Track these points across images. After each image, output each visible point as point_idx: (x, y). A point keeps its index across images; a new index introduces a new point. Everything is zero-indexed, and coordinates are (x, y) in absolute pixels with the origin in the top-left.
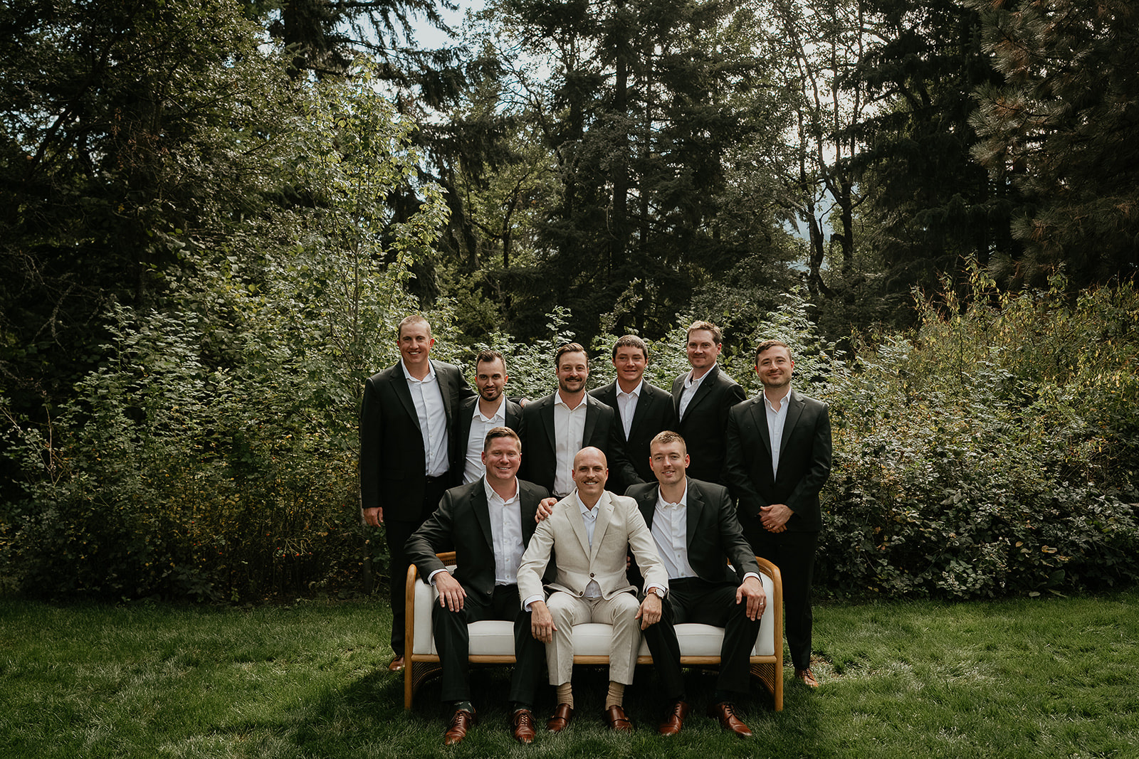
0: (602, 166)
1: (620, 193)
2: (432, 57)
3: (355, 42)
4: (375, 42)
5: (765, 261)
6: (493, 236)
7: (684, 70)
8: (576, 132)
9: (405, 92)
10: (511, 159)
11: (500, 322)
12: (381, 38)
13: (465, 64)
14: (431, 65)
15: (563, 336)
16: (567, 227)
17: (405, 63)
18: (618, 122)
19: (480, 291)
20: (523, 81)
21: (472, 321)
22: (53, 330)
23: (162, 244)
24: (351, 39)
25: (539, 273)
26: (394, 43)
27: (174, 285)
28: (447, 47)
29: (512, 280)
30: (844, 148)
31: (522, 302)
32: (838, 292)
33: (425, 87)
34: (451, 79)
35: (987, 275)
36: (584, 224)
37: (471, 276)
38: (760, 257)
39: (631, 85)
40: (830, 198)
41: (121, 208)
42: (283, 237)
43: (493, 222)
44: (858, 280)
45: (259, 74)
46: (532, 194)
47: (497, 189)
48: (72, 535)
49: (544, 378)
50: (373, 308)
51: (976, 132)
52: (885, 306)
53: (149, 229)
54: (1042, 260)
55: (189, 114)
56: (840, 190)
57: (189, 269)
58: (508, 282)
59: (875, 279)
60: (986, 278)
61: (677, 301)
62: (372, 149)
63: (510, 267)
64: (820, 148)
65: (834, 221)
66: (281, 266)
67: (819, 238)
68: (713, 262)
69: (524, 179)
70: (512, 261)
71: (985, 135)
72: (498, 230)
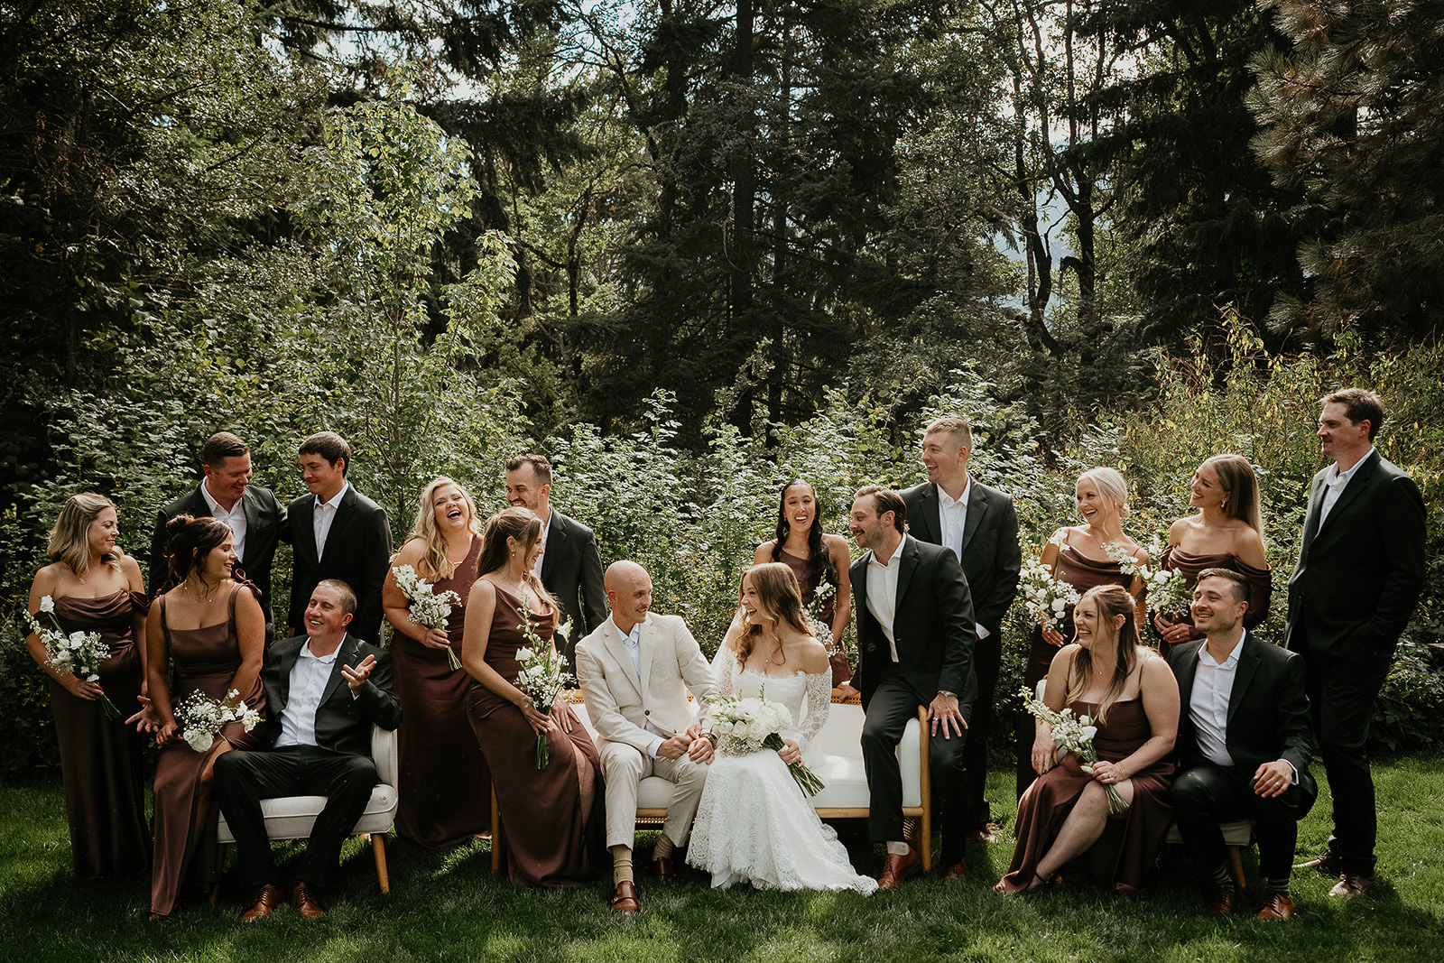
0: (715, 161)
1: (744, 197)
5: (961, 302)
6: (553, 264)
7: (839, 10)
8: (678, 106)
9: (419, 51)
10: (580, 152)
11: (564, 394)
13: (509, 8)
14: (458, 10)
15: (666, 428)
16: (665, 253)
17: (420, 8)
18: (739, 94)
19: (533, 347)
20: (596, 30)
23: (97, 298)
25: (625, 323)
27: (130, 359)
29: (583, 332)
30: (1082, 127)
31: (598, 365)
32: (1069, 346)
33: (450, 41)
34: (488, 30)
35: (1251, 333)
36: (690, 248)
37: (520, 325)
38: (951, 297)
39: (759, 30)
40: (1061, 203)
41: (40, 248)
42: (267, 285)
43: (552, 244)
44: (1097, 328)
45: (232, 58)
46: (610, 197)
47: (558, 193)
48: (27, 696)
49: (642, 483)
50: (422, 395)
51: (1257, 118)
52: (1138, 368)
53: (81, 278)
54: (1348, 303)
55: (134, 112)
56: (1076, 191)
57: (138, 334)
58: (579, 337)
59: (1124, 326)
60: (1249, 336)
61: (829, 360)
62: (415, 186)
63: (579, 312)
64: (1045, 128)
65: (1067, 236)
66: (270, 329)
67: (1045, 263)
68: (883, 303)
69: (599, 176)
70: (583, 303)
71: (1268, 124)
72: (561, 255)
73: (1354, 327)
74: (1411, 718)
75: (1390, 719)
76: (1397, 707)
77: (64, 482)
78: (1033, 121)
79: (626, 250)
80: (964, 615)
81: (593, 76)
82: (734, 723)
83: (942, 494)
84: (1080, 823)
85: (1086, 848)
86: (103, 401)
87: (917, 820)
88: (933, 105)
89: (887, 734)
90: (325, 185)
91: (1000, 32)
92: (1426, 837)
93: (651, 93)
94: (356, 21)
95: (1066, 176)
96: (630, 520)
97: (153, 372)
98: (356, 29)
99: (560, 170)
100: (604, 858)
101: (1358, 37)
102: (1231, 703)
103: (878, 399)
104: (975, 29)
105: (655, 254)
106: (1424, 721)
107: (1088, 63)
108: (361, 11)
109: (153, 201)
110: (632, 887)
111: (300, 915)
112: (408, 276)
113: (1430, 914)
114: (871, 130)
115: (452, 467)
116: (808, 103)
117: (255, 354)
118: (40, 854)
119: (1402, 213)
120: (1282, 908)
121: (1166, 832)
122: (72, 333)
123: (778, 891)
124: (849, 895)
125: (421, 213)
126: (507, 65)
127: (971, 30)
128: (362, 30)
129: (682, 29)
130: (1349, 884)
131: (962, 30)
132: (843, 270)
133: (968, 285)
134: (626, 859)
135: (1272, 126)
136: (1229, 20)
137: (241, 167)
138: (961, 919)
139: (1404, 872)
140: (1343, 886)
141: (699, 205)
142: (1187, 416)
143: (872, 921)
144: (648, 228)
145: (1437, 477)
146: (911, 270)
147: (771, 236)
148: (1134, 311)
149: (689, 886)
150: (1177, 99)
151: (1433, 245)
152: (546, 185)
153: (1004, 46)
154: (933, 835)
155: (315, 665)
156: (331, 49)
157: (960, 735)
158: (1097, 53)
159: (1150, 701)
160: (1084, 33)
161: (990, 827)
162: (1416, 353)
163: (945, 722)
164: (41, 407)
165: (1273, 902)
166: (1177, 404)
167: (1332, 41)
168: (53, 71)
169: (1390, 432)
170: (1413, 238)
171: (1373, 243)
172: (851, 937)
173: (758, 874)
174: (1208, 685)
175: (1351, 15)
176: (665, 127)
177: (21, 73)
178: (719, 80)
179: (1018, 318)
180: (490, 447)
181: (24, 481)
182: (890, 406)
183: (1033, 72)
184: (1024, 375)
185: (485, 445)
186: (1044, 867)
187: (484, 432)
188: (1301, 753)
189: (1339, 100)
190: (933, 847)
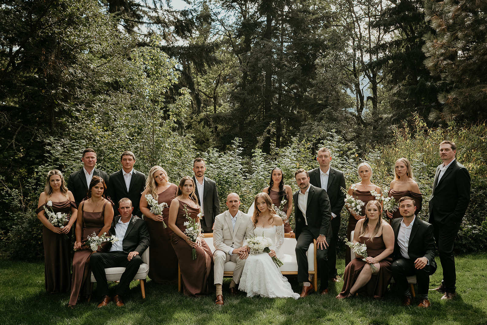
0: (259, 65)
1: (268, 77)
2: (179, 14)
3: (143, 6)
4: (152, 6)
5: (336, 110)
6: (209, 97)
7: (298, 19)
8: (248, 48)
9: (167, 30)
10: (217, 62)
11: (212, 138)
12: (155, 5)
13: (195, 17)
14: (179, 17)
15: (239, 150)
16: (243, 94)
17: (167, 17)
18: (267, 44)
19: (203, 123)
20: (222, 24)
21: (199, 137)
22: (14, 146)
23: (62, 107)
24: (141, 5)
25: (231, 116)
26: (161, 7)
27: (71, 127)
28: (186, 9)
29: (218, 118)
30: (373, 56)
31: (222, 129)
32: (369, 124)
33: (176, 27)
34: (188, 24)
35: (422, 121)
36: (251, 92)
37: (199, 116)
38: (333, 108)
39: (273, 25)
40: (367, 80)
41: (43, 91)
42: (116, 103)
43: (209, 91)
44: (378, 119)
45: (105, 32)
46: (227, 76)
47: (210, 75)
48: (35, 234)
49: (231, 167)
50: (161, 139)
51: (425, 54)
52: (390, 131)
53: (56, 101)
54: (453, 112)
55: (73, 49)
56: (372, 76)
57: (74, 119)
58: (216, 120)
59: (386, 118)
60: (422, 122)
61: (295, 128)
62: (159, 73)
63: (217, 112)
64: (362, 56)
65: (369, 90)
66: (116, 117)
67: (362, 98)
68: (311, 110)
69: (223, 70)
70: (218, 109)
71: (429, 56)
72: (211, 94)
73: (454, 120)
74: (470, 242)
75: (464, 243)
76: (466, 239)
77: (48, 166)
78: (358, 54)
79: (232, 93)
80: (328, 210)
81: (222, 39)
82: (254, 244)
83: (321, 172)
84: (363, 277)
85: (365, 284)
86: (62, 140)
87: (313, 275)
88: (327, 49)
89: (303, 248)
90: (130, 73)
91: (348, 26)
92: (472, 281)
93: (240, 44)
94: (147, 20)
95: (368, 71)
96: (227, 179)
97: (78, 131)
98: (147, 23)
99: (211, 68)
100: (214, 287)
101: (456, 30)
102: (410, 239)
103: (308, 140)
104: (340, 25)
105: (241, 94)
106: (474, 243)
107: (375, 36)
108: (149, 17)
109: (79, 77)
110: (222, 297)
111: (116, 305)
112: (157, 102)
113: (471, 305)
114: (308, 56)
115: (170, 162)
116: (289, 48)
117: (111, 125)
118: (36, 285)
119: (470, 84)
120: (426, 303)
121: (390, 279)
122: (53, 118)
123: (268, 298)
124: (291, 299)
125: (161, 82)
126: (195, 35)
127: (339, 26)
128: (149, 23)
129: (249, 24)
130: (447, 296)
131: (337, 26)
132: (299, 100)
133: (338, 105)
134: (220, 287)
135: (430, 57)
136: (418, 24)
137: (108, 66)
138: (325, 307)
139: (465, 292)
140: (445, 296)
141: (254, 79)
142: (403, 147)
143: (297, 308)
144: (239, 86)
145: (478, 167)
146: (320, 100)
147: (277, 89)
148: (390, 113)
149: (240, 296)
150: (402, 48)
151: (479, 95)
152: (207, 72)
153: (350, 31)
154: (318, 280)
155: (123, 226)
156: (139, 29)
157: (326, 248)
158: (378, 33)
159: (385, 237)
160: (374, 27)
161: (337, 277)
162: (473, 128)
163: (321, 244)
164: (43, 141)
165: (423, 301)
166: (400, 143)
167: (448, 31)
168: (48, 36)
169: (465, 153)
170: (473, 92)
171: (461, 93)
172: (290, 313)
173: (262, 293)
174: (403, 233)
175: (454, 23)
176: (244, 54)
177: (38, 36)
178: (260, 40)
179: (354, 115)
180: (183, 156)
181: (37, 165)
182: (312, 142)
183: (358, 39)
184: (355, 133)
185: (181, 155)
186: (352, 290)
187: (181, 151)
188: (431, 255)
189: (451, 49)
190: (318, 283)
